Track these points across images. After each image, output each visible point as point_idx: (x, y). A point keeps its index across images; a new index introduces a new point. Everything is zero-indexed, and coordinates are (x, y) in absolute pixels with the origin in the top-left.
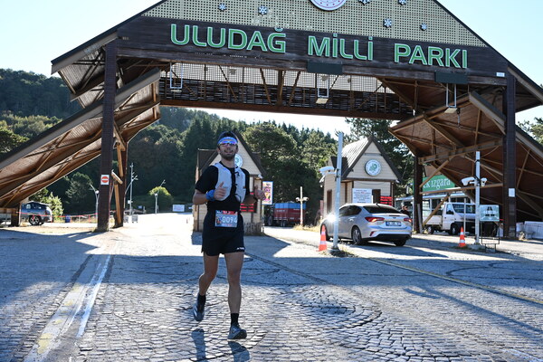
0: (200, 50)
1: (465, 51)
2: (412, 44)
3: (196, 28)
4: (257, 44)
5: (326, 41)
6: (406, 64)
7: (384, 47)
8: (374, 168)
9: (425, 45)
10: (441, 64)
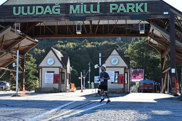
0: (26, 16)
1: (146, 4)
2: (119, 3)
3: (23, 7)
4: (48, 11)
5: (78, 6)
6: (116, 13)
7: (105, 6)
8: (115, 61)
9: (125, 3)
10: (133, 11)
